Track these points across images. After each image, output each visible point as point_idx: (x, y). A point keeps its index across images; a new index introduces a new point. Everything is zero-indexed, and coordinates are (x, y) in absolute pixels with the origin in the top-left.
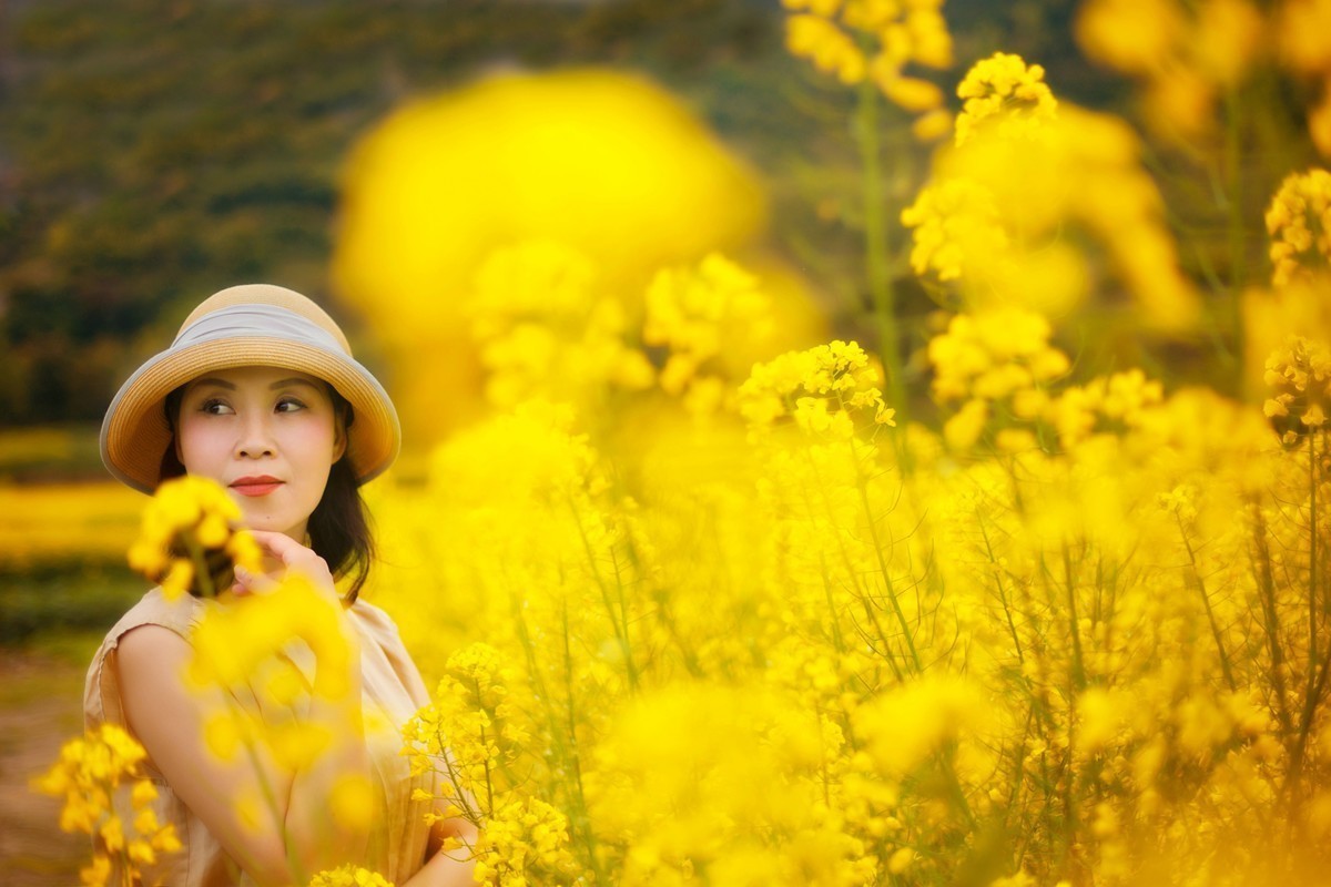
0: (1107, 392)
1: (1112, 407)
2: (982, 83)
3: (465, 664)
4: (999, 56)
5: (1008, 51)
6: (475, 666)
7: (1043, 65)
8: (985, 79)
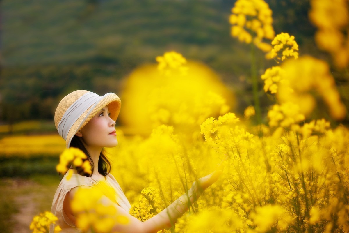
0: (315, 124)
1: (317, 128)
2: (278, 41)
3: (147, 193)
4: (283, 34)
5: (285, 32)
6: (149, 193)
7: (294, 36)
8: (279, 40)
